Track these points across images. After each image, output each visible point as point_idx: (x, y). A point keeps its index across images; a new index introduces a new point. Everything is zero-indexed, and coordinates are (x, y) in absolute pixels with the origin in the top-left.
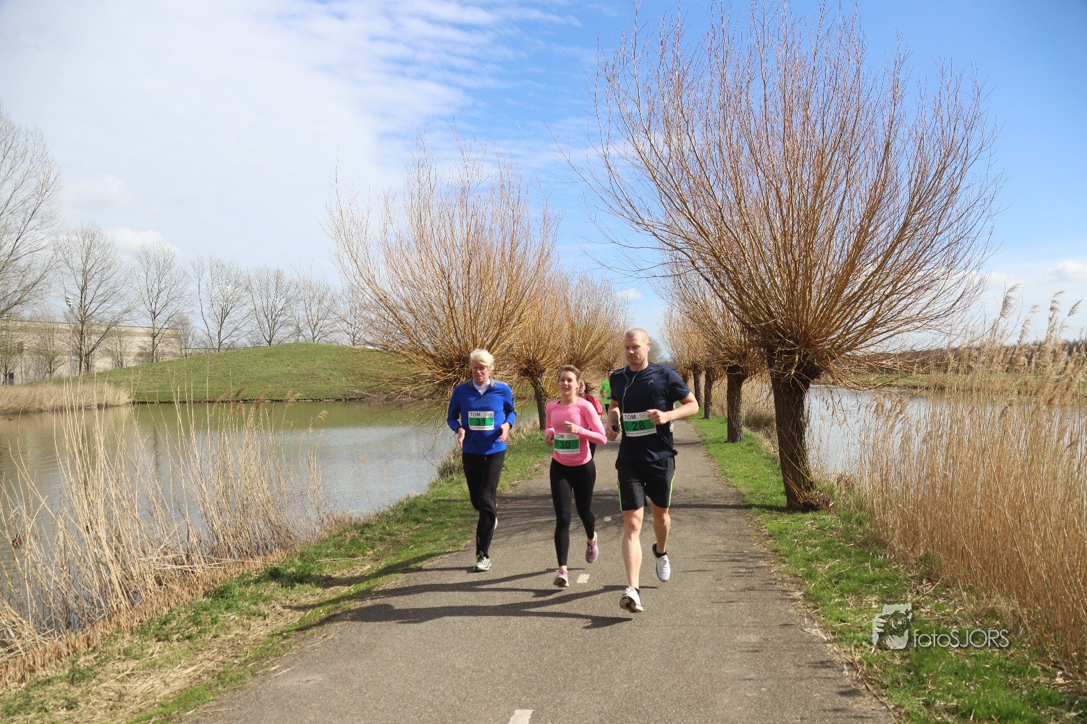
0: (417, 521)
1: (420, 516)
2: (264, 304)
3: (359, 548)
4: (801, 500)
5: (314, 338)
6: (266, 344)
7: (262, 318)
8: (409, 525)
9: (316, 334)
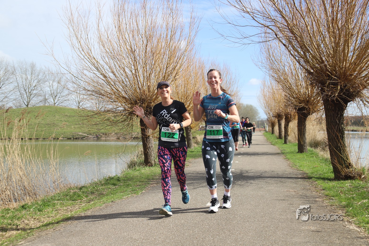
0: (114, 185)
1: (116, 182)
2: (24, 83)
3: (79, 196)
4: (343, 174)
5: (55, 104)
6: (25, 106)
7: (23, 91)
8: (109, 187)
9: (56, 101)
